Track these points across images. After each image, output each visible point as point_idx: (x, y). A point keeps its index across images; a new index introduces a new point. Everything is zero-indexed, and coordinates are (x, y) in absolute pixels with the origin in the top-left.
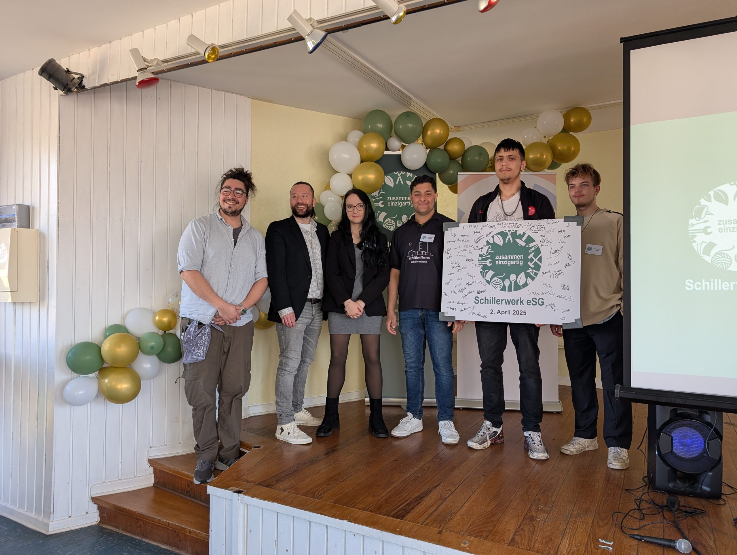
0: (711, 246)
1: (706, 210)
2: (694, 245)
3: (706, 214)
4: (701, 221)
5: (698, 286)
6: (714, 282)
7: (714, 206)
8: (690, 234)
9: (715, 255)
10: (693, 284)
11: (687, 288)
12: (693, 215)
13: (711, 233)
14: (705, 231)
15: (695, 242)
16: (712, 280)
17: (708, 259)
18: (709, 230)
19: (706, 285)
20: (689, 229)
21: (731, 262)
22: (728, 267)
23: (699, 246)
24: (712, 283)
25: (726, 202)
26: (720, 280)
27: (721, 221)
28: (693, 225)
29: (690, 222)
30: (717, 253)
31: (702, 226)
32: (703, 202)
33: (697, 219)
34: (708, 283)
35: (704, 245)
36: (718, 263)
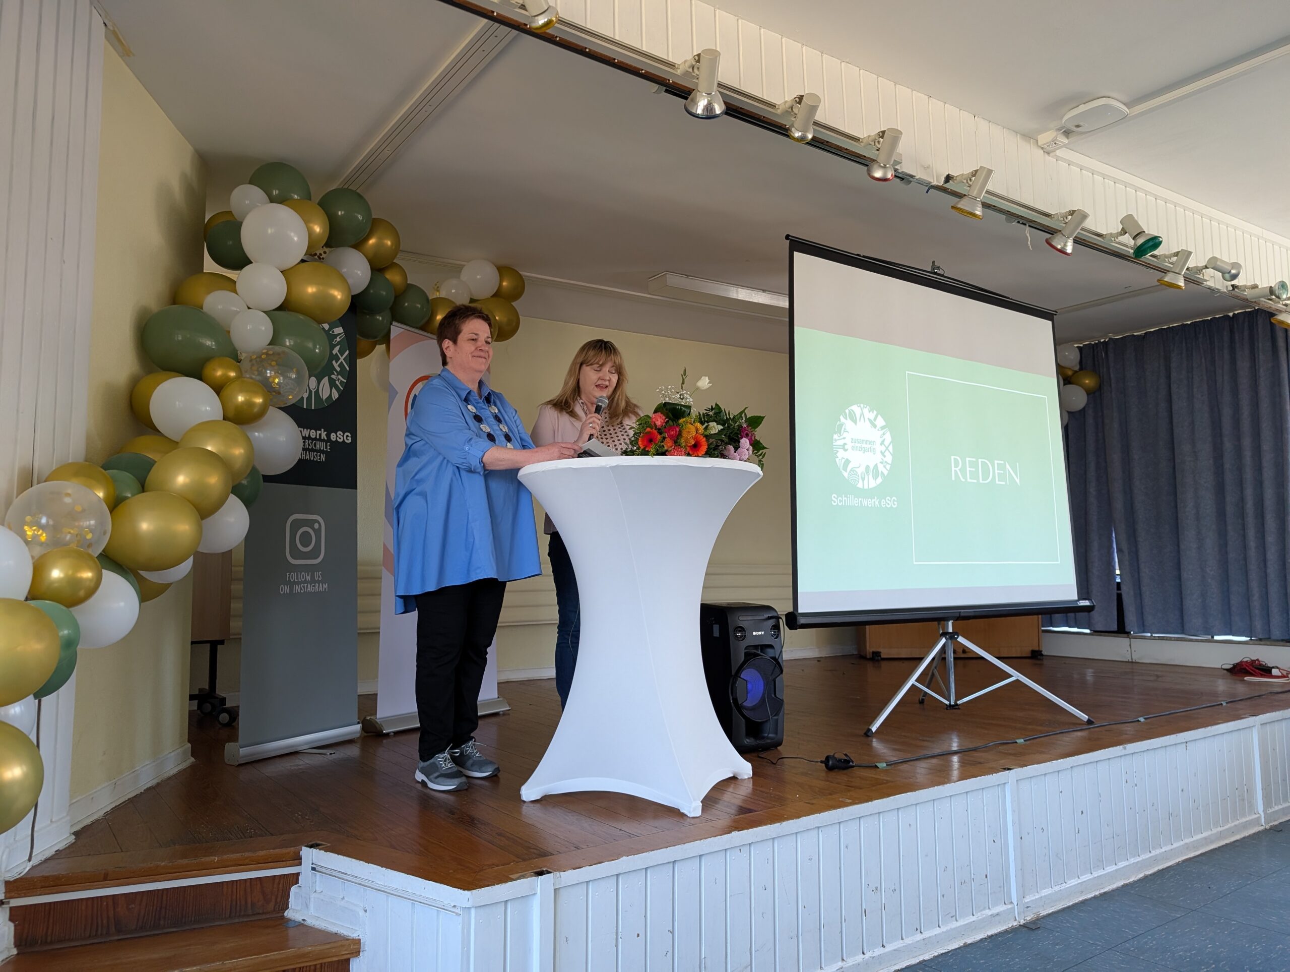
0: (847, 462)
1: (843, 427)
2: (837, 460)
3: (844, 431)
4: (841, 437)
5: (841, 501)
6: (849, 497)
7: (848, 423)
8: (834, 449)
9: (850, 472)
10: (837, 499)
11: (833, 502)
12: (836, 430)
13: (847, 450)
14: (844, 447)
15: (837, 457)
16: (848, 496)
17: (846, 474)
18: (846, 447)
19: (845, 500)
20: (834, 444)
21: (859, 479)
22: (857, 484)
23: (840, 461)
24: (848, 499)
25: (855, 423)
26: (853, 496)
27: (852, 439)
28: (836, 440)
29: (834, 438)
30: (851, 470)
31: (840, 443)
32: (841, 417)
33: (839, 435)
34: (846, 498)
35: (843, 461)
36: (852, 480)
